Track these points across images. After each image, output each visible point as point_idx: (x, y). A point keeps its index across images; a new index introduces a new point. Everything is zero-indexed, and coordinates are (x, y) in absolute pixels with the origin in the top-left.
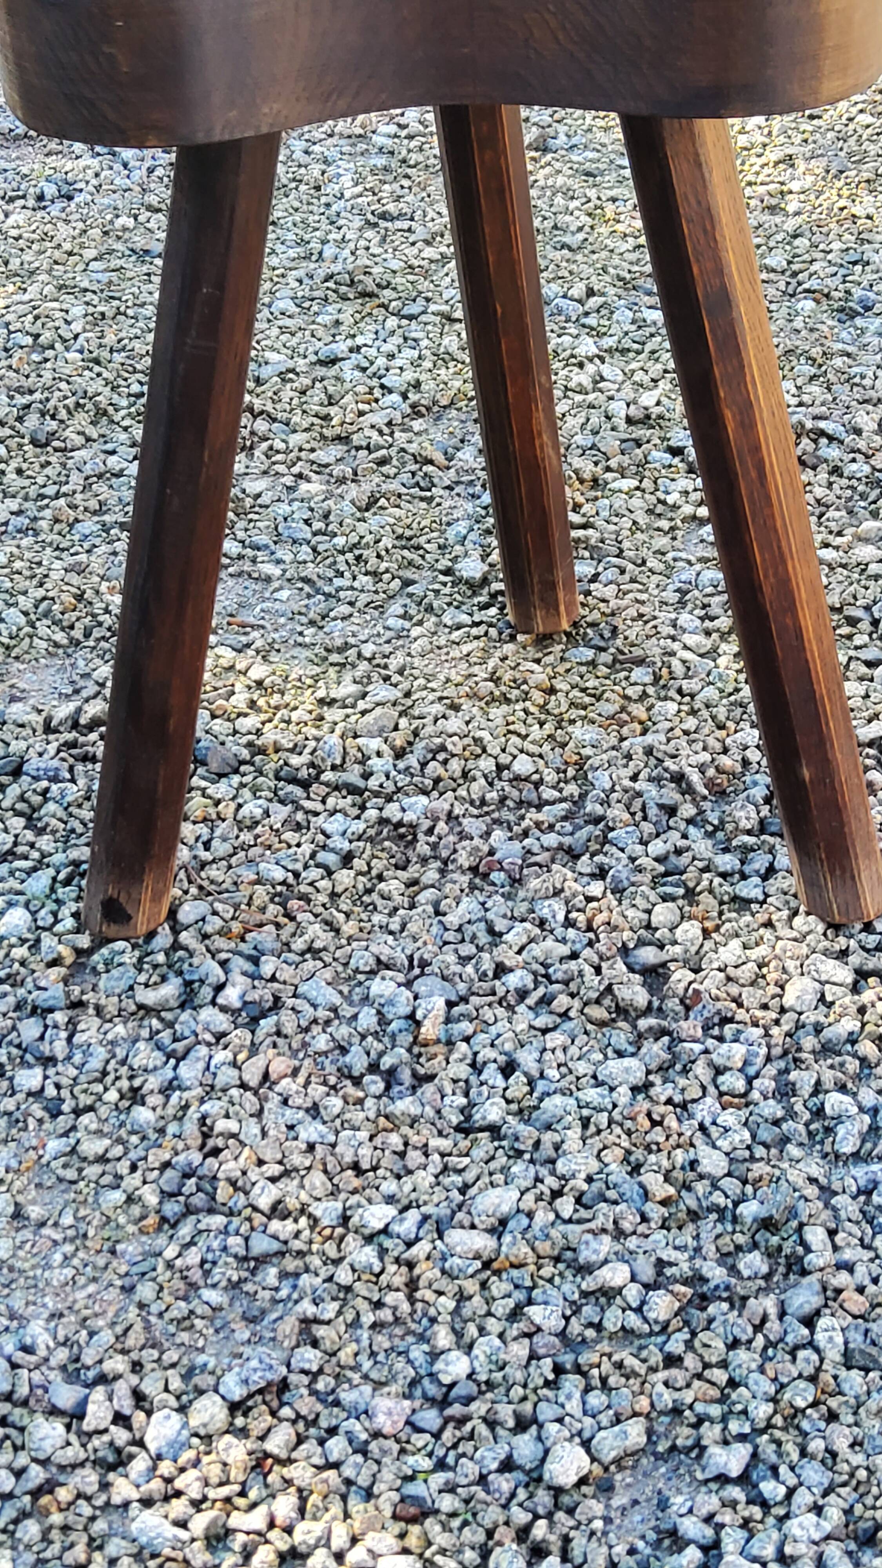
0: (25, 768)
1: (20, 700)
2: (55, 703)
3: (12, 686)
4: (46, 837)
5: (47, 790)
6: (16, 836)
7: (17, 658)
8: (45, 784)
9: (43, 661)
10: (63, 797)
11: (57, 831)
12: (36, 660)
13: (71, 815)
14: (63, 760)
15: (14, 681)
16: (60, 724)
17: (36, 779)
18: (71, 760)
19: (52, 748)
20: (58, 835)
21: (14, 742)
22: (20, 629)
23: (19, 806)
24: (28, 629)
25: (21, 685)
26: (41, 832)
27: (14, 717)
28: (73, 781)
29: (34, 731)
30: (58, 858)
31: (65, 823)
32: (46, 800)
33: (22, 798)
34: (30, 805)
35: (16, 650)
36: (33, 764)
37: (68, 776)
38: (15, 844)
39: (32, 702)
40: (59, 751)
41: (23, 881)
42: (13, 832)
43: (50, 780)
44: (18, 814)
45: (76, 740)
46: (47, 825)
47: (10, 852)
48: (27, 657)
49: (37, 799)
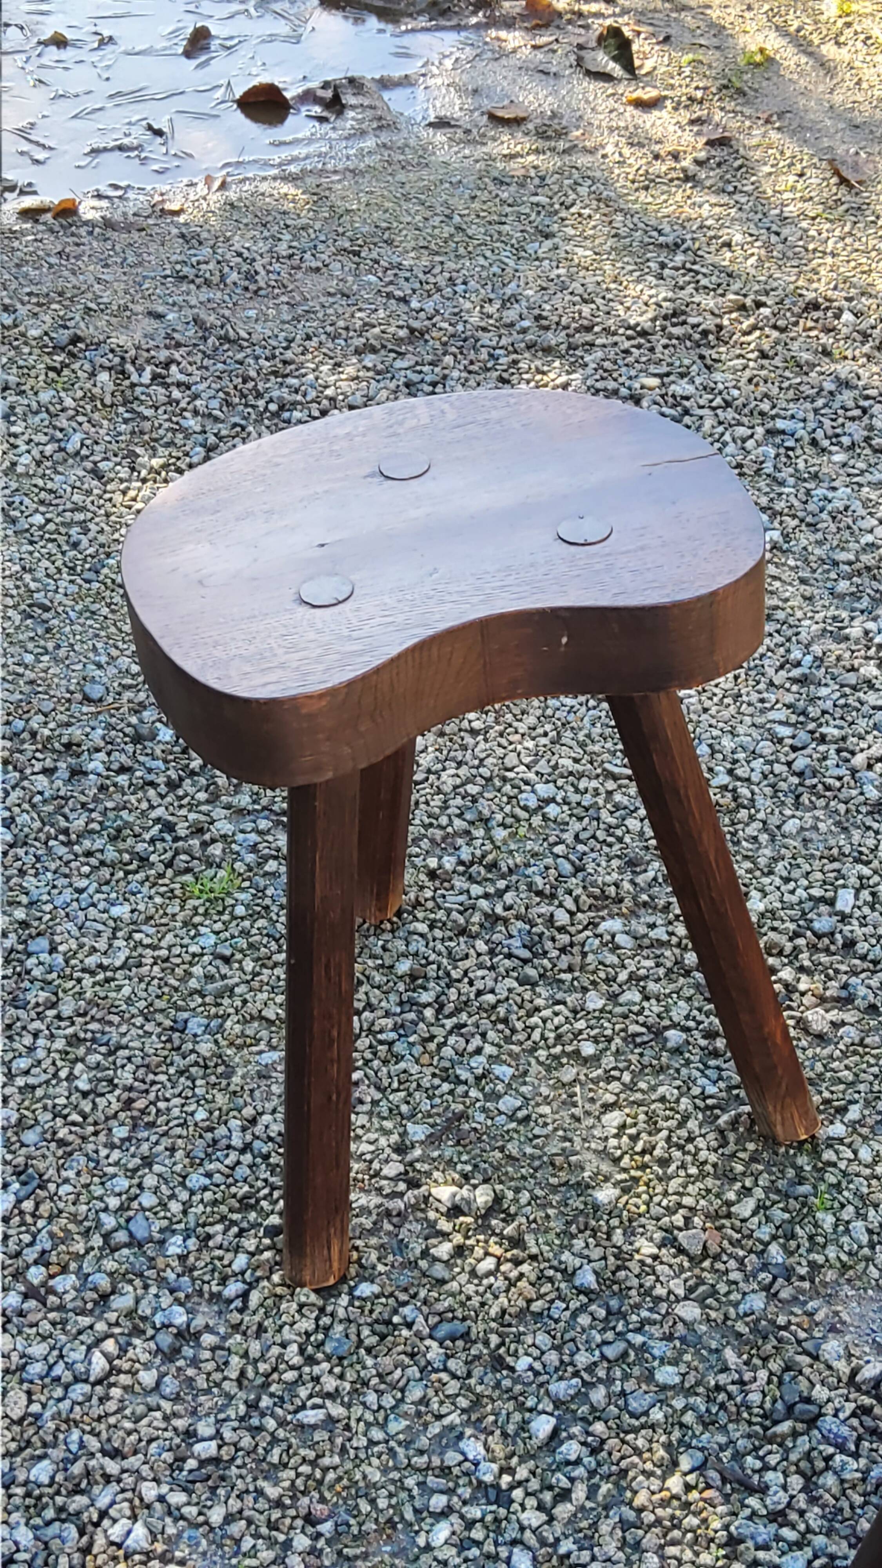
0: (819, 1423)
1: (838, 1332)
2: (867, 1349)
3: (836, 1313)
4: (817, 1510)
5: (830, 1458)
6: (792, 1497)
7: (849, 1281)
8: (831, 1450)
9: (870, 1292)
10: (843, 1470)
11: (827, 1506)
12: (865, 1290)
13: (844, 1494)
14: (854, 1429)
15: (839, 1308)
16: (864, 1382)
17: (826, 1440)
18: (861, 1430)
19: (850, 1407)
20: (827, 1510)
21: (818, 1387)
22: (861, 1247)
23: (803, 1464)
24: (866, 1251)
25: (845, 1317)
26: (813, 1500)
27: (827, 1356)
28: (856, 1455)
29: (839, 1381)
30: (820, 1540)
31: (837, 1500)
32: (827, 1468)
33: (808, 1456)
34: (813, 1467)
35: (851, 1272)
36: (828, 1423)
37: (853, 1448)
38: (789, 1505)
39: (847, 1338)
40: (854, 1414)
41: (784, 1553)
42: (791, 1492)
43: (836, 1446)
44: (799, 1472)
45: (872, 1407)
46: (821, 1497)
47: (782, 1513)
48: (858, 1283)
49: (820, 1464)
